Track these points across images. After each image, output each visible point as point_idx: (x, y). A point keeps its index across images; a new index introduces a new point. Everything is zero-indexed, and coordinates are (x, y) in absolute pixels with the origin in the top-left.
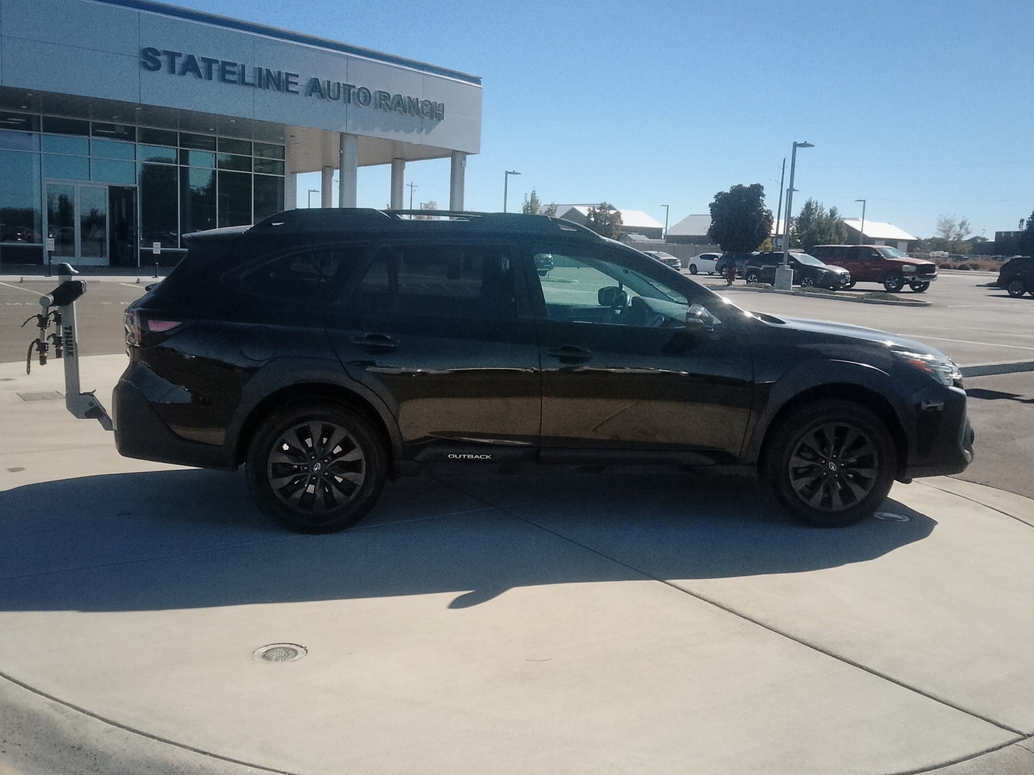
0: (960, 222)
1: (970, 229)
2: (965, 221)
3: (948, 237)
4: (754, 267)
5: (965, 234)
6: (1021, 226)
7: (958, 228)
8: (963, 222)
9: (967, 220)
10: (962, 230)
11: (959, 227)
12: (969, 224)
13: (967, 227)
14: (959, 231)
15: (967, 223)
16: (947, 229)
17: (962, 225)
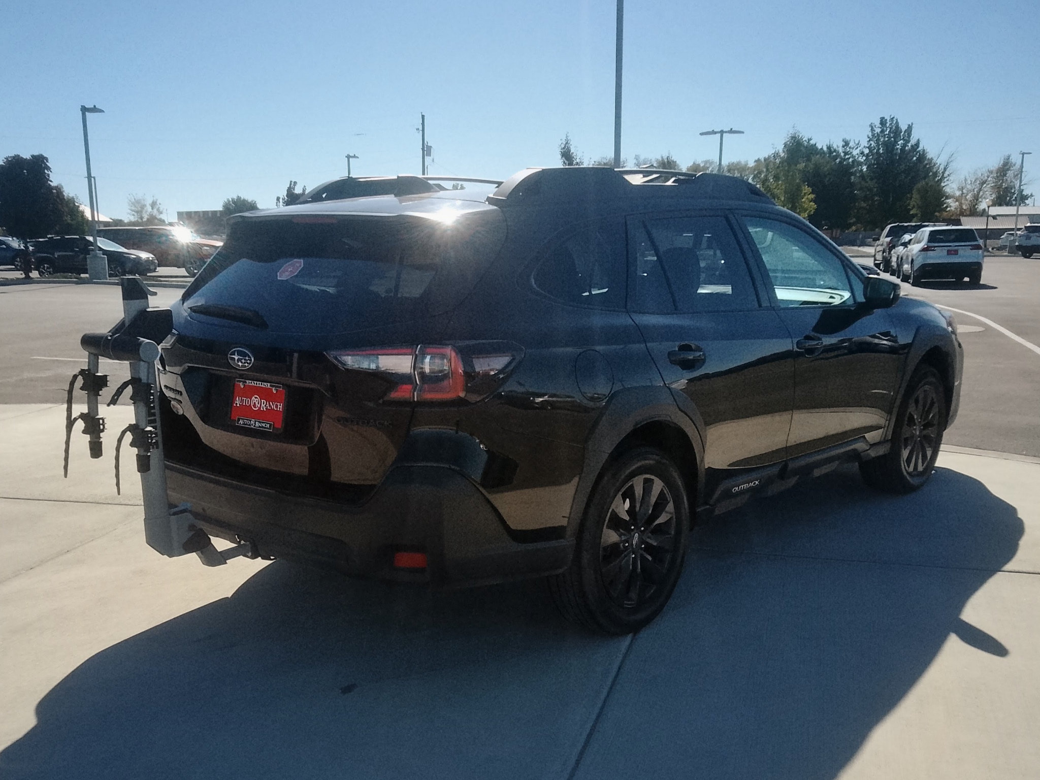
0: (151, 202)
1: (161, 209)
2: (155, 201)
3: (142, 218)
4: (45, 255)
5: (158, 214)
6: (278, 204)
7: (149, 209)
8: (153, 202)
9: (157, 200)
10: (154, 210)
11: (151, 207)
12: (160, 204)
13: (159, 208)
14: (151, 212)
15: (158, 203)
16: (139, 209)
17: (153, 205)
